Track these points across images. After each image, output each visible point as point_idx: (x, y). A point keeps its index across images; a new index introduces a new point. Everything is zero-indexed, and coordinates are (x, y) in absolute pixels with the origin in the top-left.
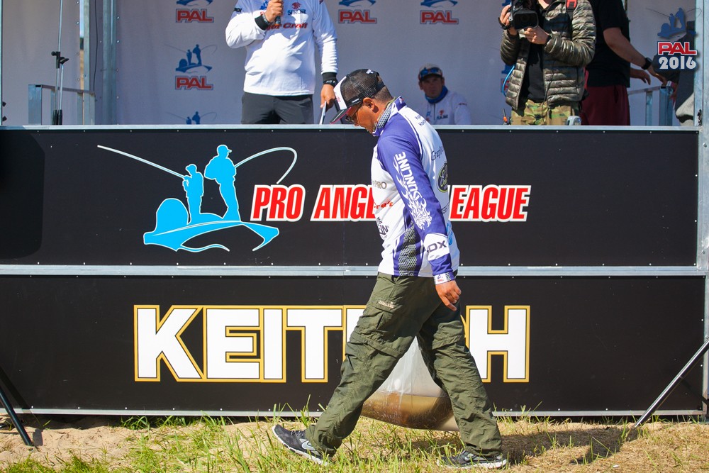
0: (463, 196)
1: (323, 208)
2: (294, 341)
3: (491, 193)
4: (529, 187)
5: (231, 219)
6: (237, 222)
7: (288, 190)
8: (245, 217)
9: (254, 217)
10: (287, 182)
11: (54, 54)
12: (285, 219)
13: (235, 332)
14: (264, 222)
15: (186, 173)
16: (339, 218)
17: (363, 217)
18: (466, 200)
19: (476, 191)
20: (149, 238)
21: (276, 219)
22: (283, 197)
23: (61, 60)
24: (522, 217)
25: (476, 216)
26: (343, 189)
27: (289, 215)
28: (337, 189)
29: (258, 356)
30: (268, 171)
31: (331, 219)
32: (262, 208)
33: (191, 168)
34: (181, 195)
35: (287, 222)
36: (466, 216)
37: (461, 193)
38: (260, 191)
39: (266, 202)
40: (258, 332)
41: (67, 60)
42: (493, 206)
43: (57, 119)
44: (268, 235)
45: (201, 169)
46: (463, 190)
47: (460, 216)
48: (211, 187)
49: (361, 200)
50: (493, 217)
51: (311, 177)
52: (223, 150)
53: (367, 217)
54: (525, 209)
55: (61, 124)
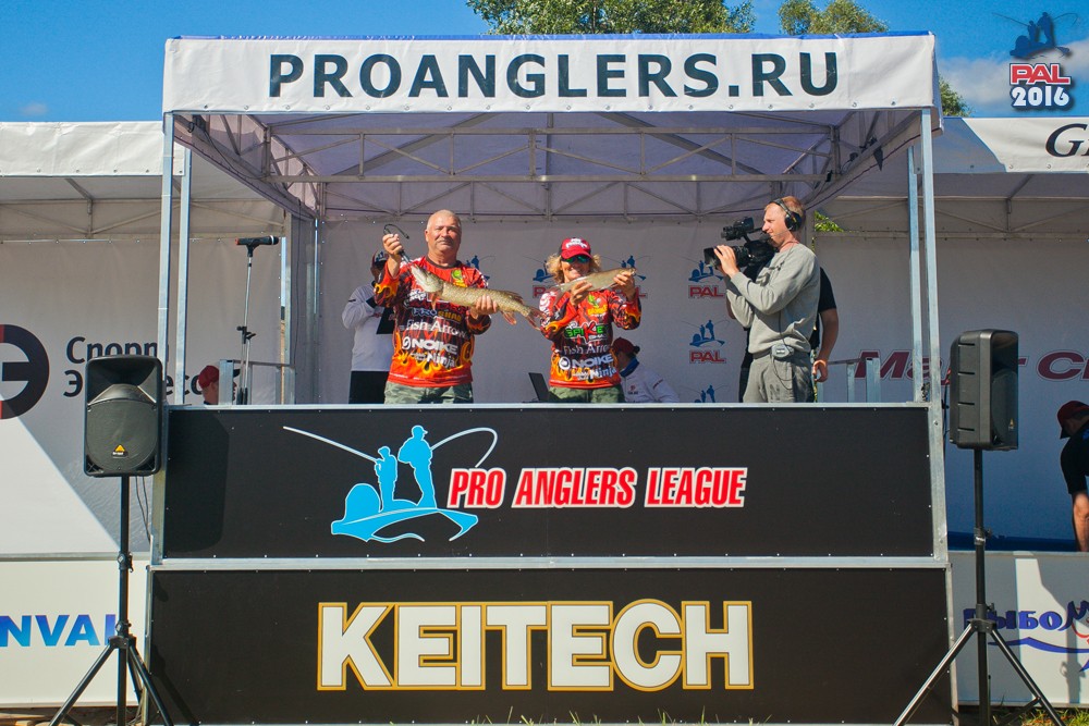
0: (675, 479)
1: (524, 494)
2: (494, 641)
3: (705, 476)
4: (745, 470)
5: (426, 507)
6: (434, 509)
7: (488, 473)
8: (442, 503)
9: (451, 504)
10: (486, 466)
11: (239, 329)
12: (485, 505)
13: (429, 632)
14: (462, 509)
15: (378, 456)
16: (542, 505)
17: (567, 502)
18: (678, 483)
19: (688, 474)
20: (337, 528)
21: (475, 505)
22: (482, 482)
23: (247, 335)
24: (739, 502)
25: (689, 501)
26: (546, 473)
27: (489, 501)
28: (539, 472)
29: (455, 660)
30: (466, 453)
31: (533, 506)
32: (460, 494)
33: (384, 450)
34: (373, 481)
35: (487, 508)
36: (678, 501)
37: (673, 477)
38: (457, 475)
39: (464, 488)
40: (455, 632)
41: (254, 335)
42: (707, 490)
43: (242, 398)
44: (467, 523)
45: (394, 452)
46: (675, 473)
47: (671, 502)
48: (405, 471)
49: (565, 485)
50: (708, 503)
51: (512, 460)
52: (419, 432)
53: (572, 503)
54: (741, 493)
55: (246, 404)
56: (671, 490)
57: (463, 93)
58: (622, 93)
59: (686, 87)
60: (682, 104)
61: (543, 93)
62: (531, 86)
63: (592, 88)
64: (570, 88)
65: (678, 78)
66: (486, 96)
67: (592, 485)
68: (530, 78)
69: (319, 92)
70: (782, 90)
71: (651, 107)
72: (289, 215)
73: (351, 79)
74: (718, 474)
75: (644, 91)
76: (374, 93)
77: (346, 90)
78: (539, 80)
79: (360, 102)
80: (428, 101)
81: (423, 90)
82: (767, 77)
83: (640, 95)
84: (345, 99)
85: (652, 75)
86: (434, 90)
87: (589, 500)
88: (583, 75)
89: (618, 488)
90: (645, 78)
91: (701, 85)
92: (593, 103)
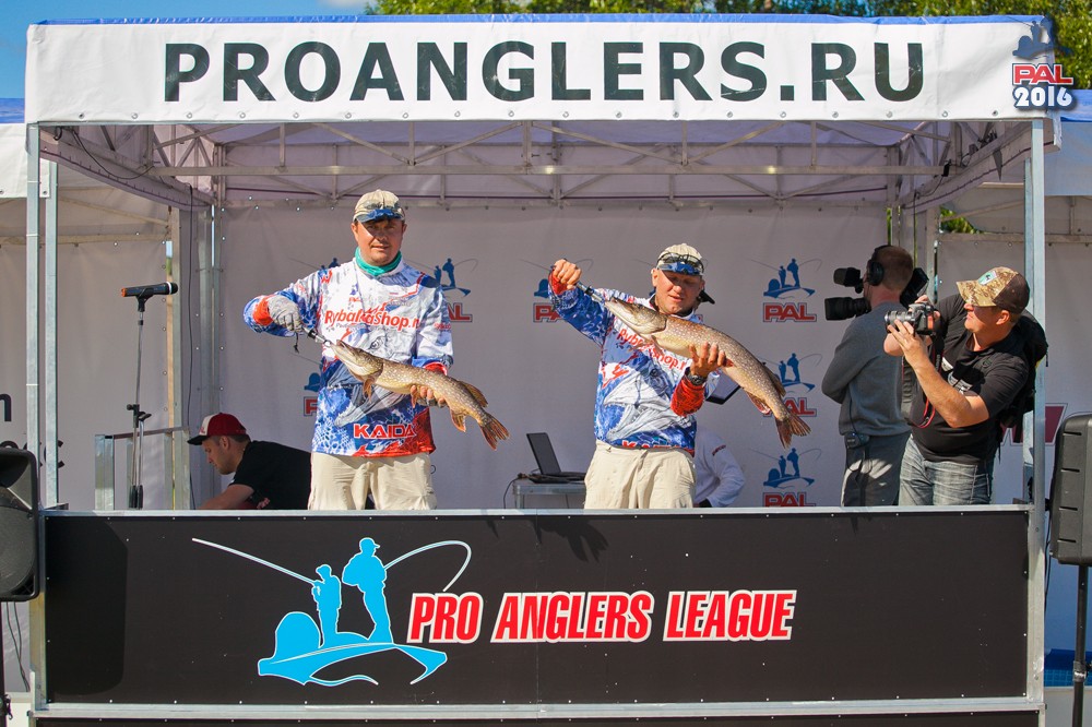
0: (703, 605)
1: (507, 625)
3: (742, 602)
4: (794, 593)
5: (380, 641)
6: (390, 645)
7: (459, 599)
8: (400, 637)
9: (413, 637)
10: (457, 589)
11: (130, 408)
12: (456, 639)
14: (426, 644)
15: (317, 577)
16: (530, 639)
17: (563, 637)
18: (707, 611)
19: (720, 600)
20: (265, 667)
21: (443, 640)
22: (452, 610)
23: (140, 417)
24: (785, 633)
25: (720, 633)
26: (535, 598)
27: (461, 635)
28: (527, 598)
30: (431, 573)
31: (519, 640)
32: (423, 625)
33: (324, 569)
35: (458, 643)
36: (707, 633)
37: (700, 602)
38: (419, 601)
39: (428, 617)
41: (149, 415)
42: (744, 619)
43: (136, 499)
44: (432, 662)
45: (337, 572)
46: (703, 597)
47: (698, 634)
48: (352, 597)
49: (560, 613)
50: (745, 635)
51: (491, 582)
52: (369, 545)
53: (569, 637)
54: (788, 623)
55: (141, 507)
56: (698, 619)
57: (423, 94)
58: (637, 95)
59: (722, 85)
60: (718, 110)
61: (531, 95)
62: (514, 85)
63: (598, 88)
64: (568, 88)
65: (712, 75)
66: (454, 98)
67: (595, 614)
68: (513, 74)
69: (230, 94)
70: (852, 94)
71: (676, 114)
72: (176, 211)
73: (273, 77)
74: (759, 598)
75: (667, 93)
76: (303, 94)
77: (267, 91)
78: (526, 77)
79: (285, 108)
80: (377, 106)
81: (370, 91)
82: (831, 74)
83: (662, 99)
84: (266, 103)
85: (678, 70)
86: (385, 90)
87: (591, 633)
88: (585, 70)
89: (629, 617)
90: (668, 75)
91: (744, 85)
92: (598, 109)
